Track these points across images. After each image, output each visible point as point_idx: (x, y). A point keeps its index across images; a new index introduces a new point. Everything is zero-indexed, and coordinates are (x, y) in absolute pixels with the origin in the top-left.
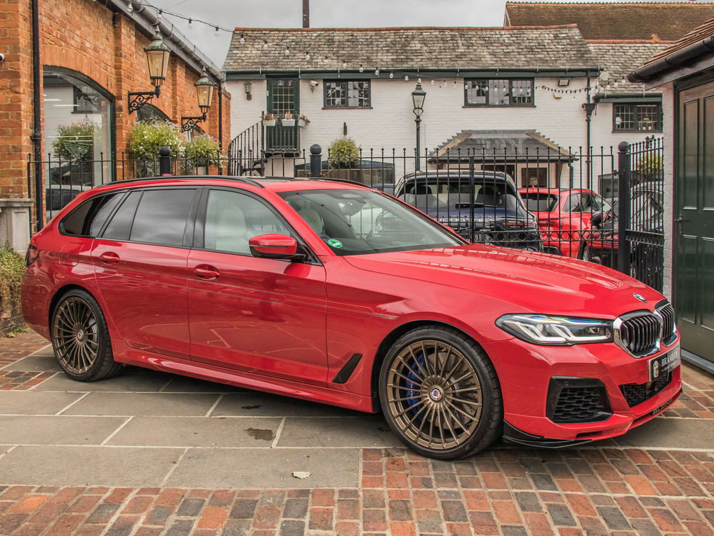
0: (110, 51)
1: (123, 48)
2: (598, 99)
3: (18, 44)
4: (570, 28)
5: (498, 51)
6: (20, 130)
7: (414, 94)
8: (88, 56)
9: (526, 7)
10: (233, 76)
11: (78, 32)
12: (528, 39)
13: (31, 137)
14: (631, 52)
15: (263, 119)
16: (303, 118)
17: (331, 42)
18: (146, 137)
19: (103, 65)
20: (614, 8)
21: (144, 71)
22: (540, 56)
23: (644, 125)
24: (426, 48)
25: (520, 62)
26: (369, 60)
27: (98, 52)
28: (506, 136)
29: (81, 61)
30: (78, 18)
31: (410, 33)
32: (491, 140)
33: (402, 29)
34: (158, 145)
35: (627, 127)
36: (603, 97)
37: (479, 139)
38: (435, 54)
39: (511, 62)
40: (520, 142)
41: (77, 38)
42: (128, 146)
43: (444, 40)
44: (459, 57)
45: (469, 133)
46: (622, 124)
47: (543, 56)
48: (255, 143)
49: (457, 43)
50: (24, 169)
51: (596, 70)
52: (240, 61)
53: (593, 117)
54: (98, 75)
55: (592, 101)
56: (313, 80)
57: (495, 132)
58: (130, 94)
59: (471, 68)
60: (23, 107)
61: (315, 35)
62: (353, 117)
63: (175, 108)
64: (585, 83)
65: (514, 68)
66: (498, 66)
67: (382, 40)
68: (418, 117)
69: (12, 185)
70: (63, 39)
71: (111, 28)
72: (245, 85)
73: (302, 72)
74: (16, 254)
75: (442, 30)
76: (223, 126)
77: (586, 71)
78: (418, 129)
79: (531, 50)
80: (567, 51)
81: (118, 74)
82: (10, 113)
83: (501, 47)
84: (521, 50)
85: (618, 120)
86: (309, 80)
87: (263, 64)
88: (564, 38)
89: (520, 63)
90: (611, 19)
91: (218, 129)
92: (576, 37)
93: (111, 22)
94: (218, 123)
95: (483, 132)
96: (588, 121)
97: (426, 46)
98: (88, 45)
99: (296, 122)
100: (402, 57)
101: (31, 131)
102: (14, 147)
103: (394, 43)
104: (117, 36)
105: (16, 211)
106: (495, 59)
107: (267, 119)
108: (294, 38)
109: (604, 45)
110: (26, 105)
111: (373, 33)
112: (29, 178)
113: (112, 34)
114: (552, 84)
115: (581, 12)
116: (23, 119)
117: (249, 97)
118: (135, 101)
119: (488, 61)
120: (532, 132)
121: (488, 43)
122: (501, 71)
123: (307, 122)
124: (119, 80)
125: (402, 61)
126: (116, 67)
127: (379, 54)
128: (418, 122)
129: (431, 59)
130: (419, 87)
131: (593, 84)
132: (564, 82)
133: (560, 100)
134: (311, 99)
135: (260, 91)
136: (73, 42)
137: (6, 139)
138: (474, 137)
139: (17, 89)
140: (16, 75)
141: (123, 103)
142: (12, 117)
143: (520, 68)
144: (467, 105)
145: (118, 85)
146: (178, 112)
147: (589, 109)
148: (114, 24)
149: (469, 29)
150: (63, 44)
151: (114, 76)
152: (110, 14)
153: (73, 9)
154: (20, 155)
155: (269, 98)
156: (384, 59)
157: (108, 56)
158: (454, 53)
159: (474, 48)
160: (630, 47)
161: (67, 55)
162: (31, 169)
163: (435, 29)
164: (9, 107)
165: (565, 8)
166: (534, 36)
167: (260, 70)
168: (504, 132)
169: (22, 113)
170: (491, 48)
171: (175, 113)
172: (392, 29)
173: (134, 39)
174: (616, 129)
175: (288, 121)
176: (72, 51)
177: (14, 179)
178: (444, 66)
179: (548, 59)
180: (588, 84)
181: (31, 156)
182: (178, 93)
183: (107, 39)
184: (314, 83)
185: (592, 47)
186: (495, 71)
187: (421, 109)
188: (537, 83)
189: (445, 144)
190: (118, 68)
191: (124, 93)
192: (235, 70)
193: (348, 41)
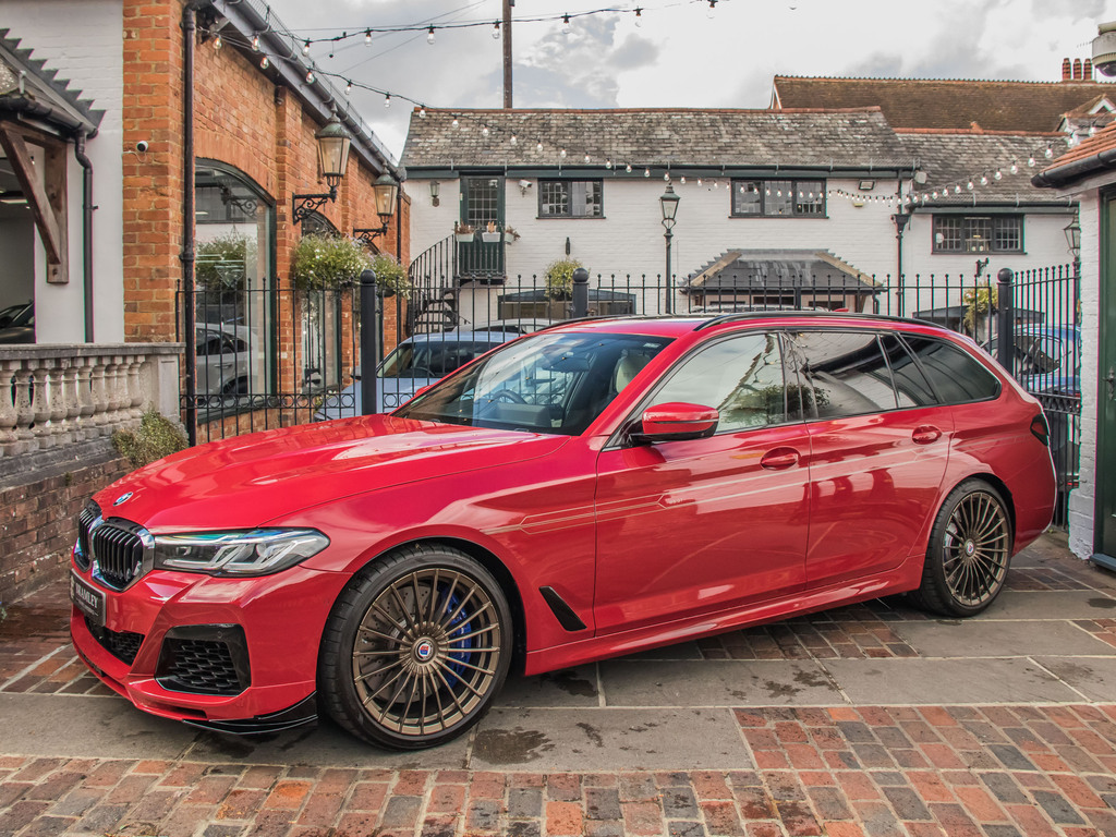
0: (271, 138)
1: (288, 134)
2: (912, 208)
3: (167, 127)
4: (871, 113)
5: (775, 141)
6: (168, 247)
7: (663, 199)
8: (245, 144)
9: (802, 83)
10: (417, 173)
11: (234, 112)
12: (815, 126)
13: (180, 256)
14: (952, 145)
15: (456, 232)
16: (511, 232)
17: (546, 127)
18: (318, 257)
19: (262, 157)
20: (919, 86)
21: (309, 166)
22: (833, 149)
23: (974, 244)
24: (676, 137)
25: (807, 157)
26: (599, 153)
27: (257, 139)
28: (788, 258)
29: (238, 151)
30: (234, 93)
31: (654, 116)
32: (767, 262)
33: (643, 110)
34: (334, 268)
35: (951, 247)
36: (919, 205)
37: (752, 261)
38: (690, 145)
39: (794, 157)
40: (808, 266)
41: (233, 121)
42: (293, 268)
43: (702, 127)
44: (723, 149)
45: (739, 252)
46: (945, 242)
47: (837, 149)
48: (444, 264)
49: (719, 131)
50: (172, 301)
51: (910, 170)
52: (423, 153)
53: (905, 233)
54: (257, 171)
55: (904, 212)
56: (523, 178)
57: (774, 252)
58: (296, 197)
59: (741, 164)
60: (171, 214)
61: (524, 118)
62: (579, 231)
63: (345, 217)
64: (896, 185)
65: (799, 164)
66: (777, 162)
67: (616, 125)
68: (669, 231)
69: (154, 323)
70: (216, 121)
71: (273, 106)
72: (432, 185)
73: (510, 168)
74: (164, 420)
75: (698, 112)
76: (402, 241)
77: (896, 170)
78: (668, 248)
79: (820, 140)
80: (868, 142)
81: (281, 170)
82: (153, 223)
83: (780, 137)
84: (806, 141)
85: (940, 238)
86: (518, 179)
87: (454, 157)
88: (864, 125)
89: (807, 159)
90: (915, 101)
91: (396, 245)
92: (881, 125)
93: (273, 98)
94: (395, 238)
95: (757, 252)
96: (900, 238)
97: (677, 133)
98: (245, 130)
99: (502, 237)
100: (646, 149)
101: (180, 248)
102: (158, 270)
103: (632, 130)
104: (281, 118)
105: (163, 359)
106: (772, 153)
107: (462, 231)
108: (495, 121)
109: (916, 135)
110: (175, 213)
111: (603, 116)
112: (177, 313)
113: (273, 115)
114: (850, 187)
115: (876, 91)
116: (171, 232)
117: (436, 202)
118: (301, 207)
119: (763, 155)
120: (824, 252)
121: (762, 131)
122: (782, 168)
123: (517, 236)
124: (282, 178)
125: (646, 154)
126: (277, 161)
127: (614, 145)
128: (668, 237)
129: (685, 151)
130: (670, 190)
131: (907, 187)
132: (867, 184)
133: (861, 209)
134: (520, 204)
135: (452, 193)
136: (228, 126)
137: (147, 259)
138: (744, 258)
139: (164, 190)
140: (162, 171)
141: (286, 210)
142: (156, 229)
143: (808, 165)
144: (735, 215)
145: (280, 184)
146: (350, 222)
147: (901, 221)
148: (276, 101)
149: (735, 111)
150: (217, 128)
151: (275, 172)
152: (271, 88)
153: (229, 81)
154: (167, 281)
155: (463, 204)
156: (621, 151)
157: (268, 145)
158: (715, 144)
159: (743, 137)
160: (950, 138)
161: (221, 143)
162: (180, 301)
163: (688, 111)
164: (153, 215)
165: (854, 85)
166: (823, 121)
167: (452, 165)
168: (786, 252)
169: (170, 223)
170: (766, 137)
171: (346, 223)
172: (629, 111)
173: (300, 121)
174: (937, 250)
175: (491, 235)
176: (227, 137)
177: (157, 316)
178: (703, 160)
179: (844, 153)
180: (900, 187)
181: (181, 284)
182: (350, 196)
183: (268, 122)
184: (525, 183)
185: (900, 137)
186: (774, 168)
187: (673, 219)
188: (830, 186)
189: (705, 268)
190: (280, 161)
191: (288, 196)
192: (416, 165)
193: (569, 126)
